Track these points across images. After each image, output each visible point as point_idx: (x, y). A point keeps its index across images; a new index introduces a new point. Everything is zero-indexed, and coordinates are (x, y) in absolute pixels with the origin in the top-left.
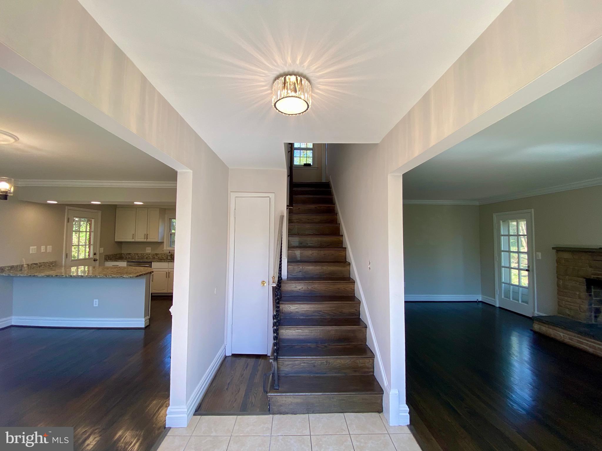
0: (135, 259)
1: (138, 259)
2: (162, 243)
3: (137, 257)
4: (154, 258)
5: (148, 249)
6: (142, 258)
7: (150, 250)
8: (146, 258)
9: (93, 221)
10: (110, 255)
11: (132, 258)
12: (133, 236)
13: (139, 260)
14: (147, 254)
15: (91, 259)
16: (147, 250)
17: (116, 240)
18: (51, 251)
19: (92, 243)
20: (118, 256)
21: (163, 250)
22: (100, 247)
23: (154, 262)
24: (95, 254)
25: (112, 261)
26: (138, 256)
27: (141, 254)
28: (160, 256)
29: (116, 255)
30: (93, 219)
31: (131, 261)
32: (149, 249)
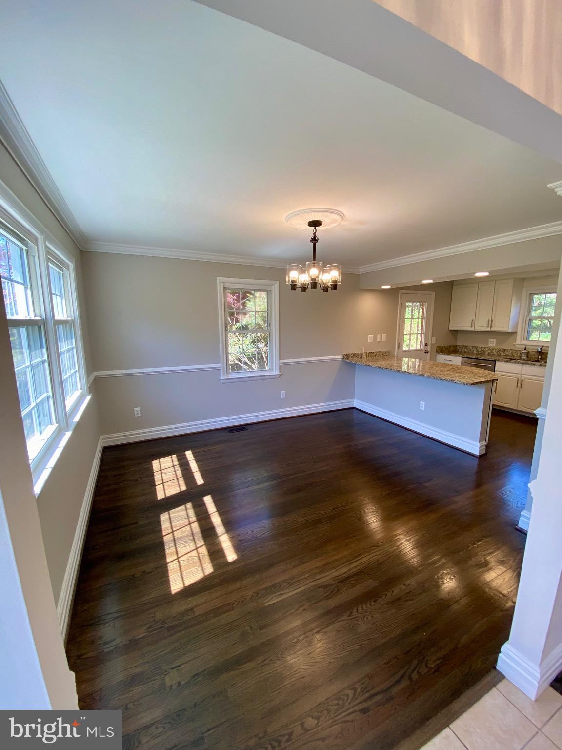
0: (473, 354)
1: (477, 354)
2: (514, 333)
3: (475, 352)
4: (499, 355)
5: (491, 341)
6: (483, 354)
7: (495, 343)
8: (489, 354)
9: (426, 304)
10: (443, 347)
11: (468, 352)
12: (473, 323)
13: (478, 356)
14: (490, 349)
15: (422, 350)
16: (489, 342)
17: (451, 328)
18: (385, 340)
19: (424, 331)
20: (452, 347)
21: (514, 345)
22: (432, 337)
23: (499, 361)
24: (426, 345)
25: (445, 354)
26: (477, 351)
27: (481, 347)
28: (509, 353)
29: (450, 347)
30: (426, 302)
31: (468, 356)
32: (493, 342)
